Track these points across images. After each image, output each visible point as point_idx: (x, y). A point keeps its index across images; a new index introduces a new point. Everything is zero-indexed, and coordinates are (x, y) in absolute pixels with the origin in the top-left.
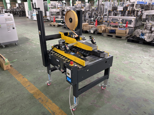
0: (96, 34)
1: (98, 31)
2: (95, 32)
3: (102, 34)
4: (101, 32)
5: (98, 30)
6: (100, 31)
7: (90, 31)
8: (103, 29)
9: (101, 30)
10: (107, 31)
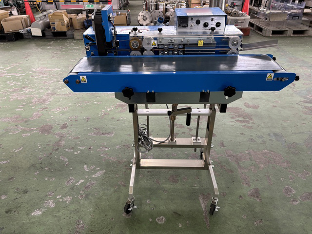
0: (50, 37)
1: (54, 28)
2: (47, 33)
3: (69, 33)
4: (64, 29)
5: (52, 26)
6: (58, 27)
7: (29, 32)
8: (66, 22)
9: (63, 24)
10: (77, 25)
